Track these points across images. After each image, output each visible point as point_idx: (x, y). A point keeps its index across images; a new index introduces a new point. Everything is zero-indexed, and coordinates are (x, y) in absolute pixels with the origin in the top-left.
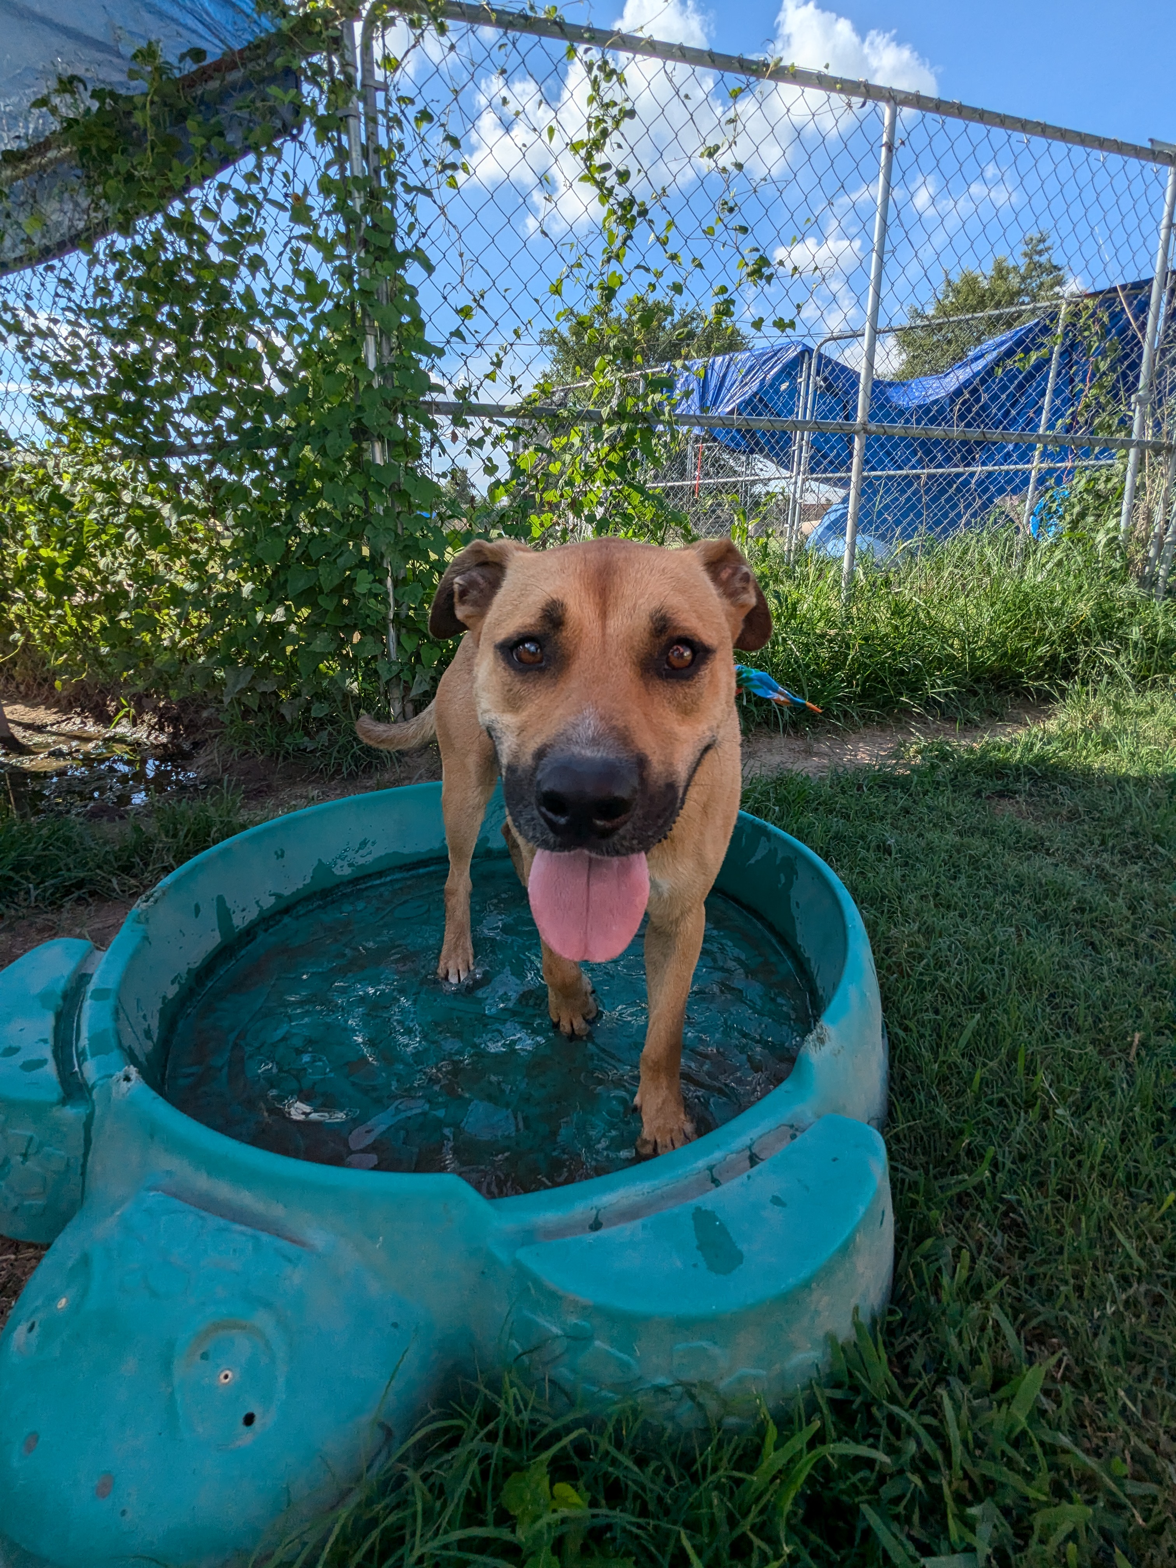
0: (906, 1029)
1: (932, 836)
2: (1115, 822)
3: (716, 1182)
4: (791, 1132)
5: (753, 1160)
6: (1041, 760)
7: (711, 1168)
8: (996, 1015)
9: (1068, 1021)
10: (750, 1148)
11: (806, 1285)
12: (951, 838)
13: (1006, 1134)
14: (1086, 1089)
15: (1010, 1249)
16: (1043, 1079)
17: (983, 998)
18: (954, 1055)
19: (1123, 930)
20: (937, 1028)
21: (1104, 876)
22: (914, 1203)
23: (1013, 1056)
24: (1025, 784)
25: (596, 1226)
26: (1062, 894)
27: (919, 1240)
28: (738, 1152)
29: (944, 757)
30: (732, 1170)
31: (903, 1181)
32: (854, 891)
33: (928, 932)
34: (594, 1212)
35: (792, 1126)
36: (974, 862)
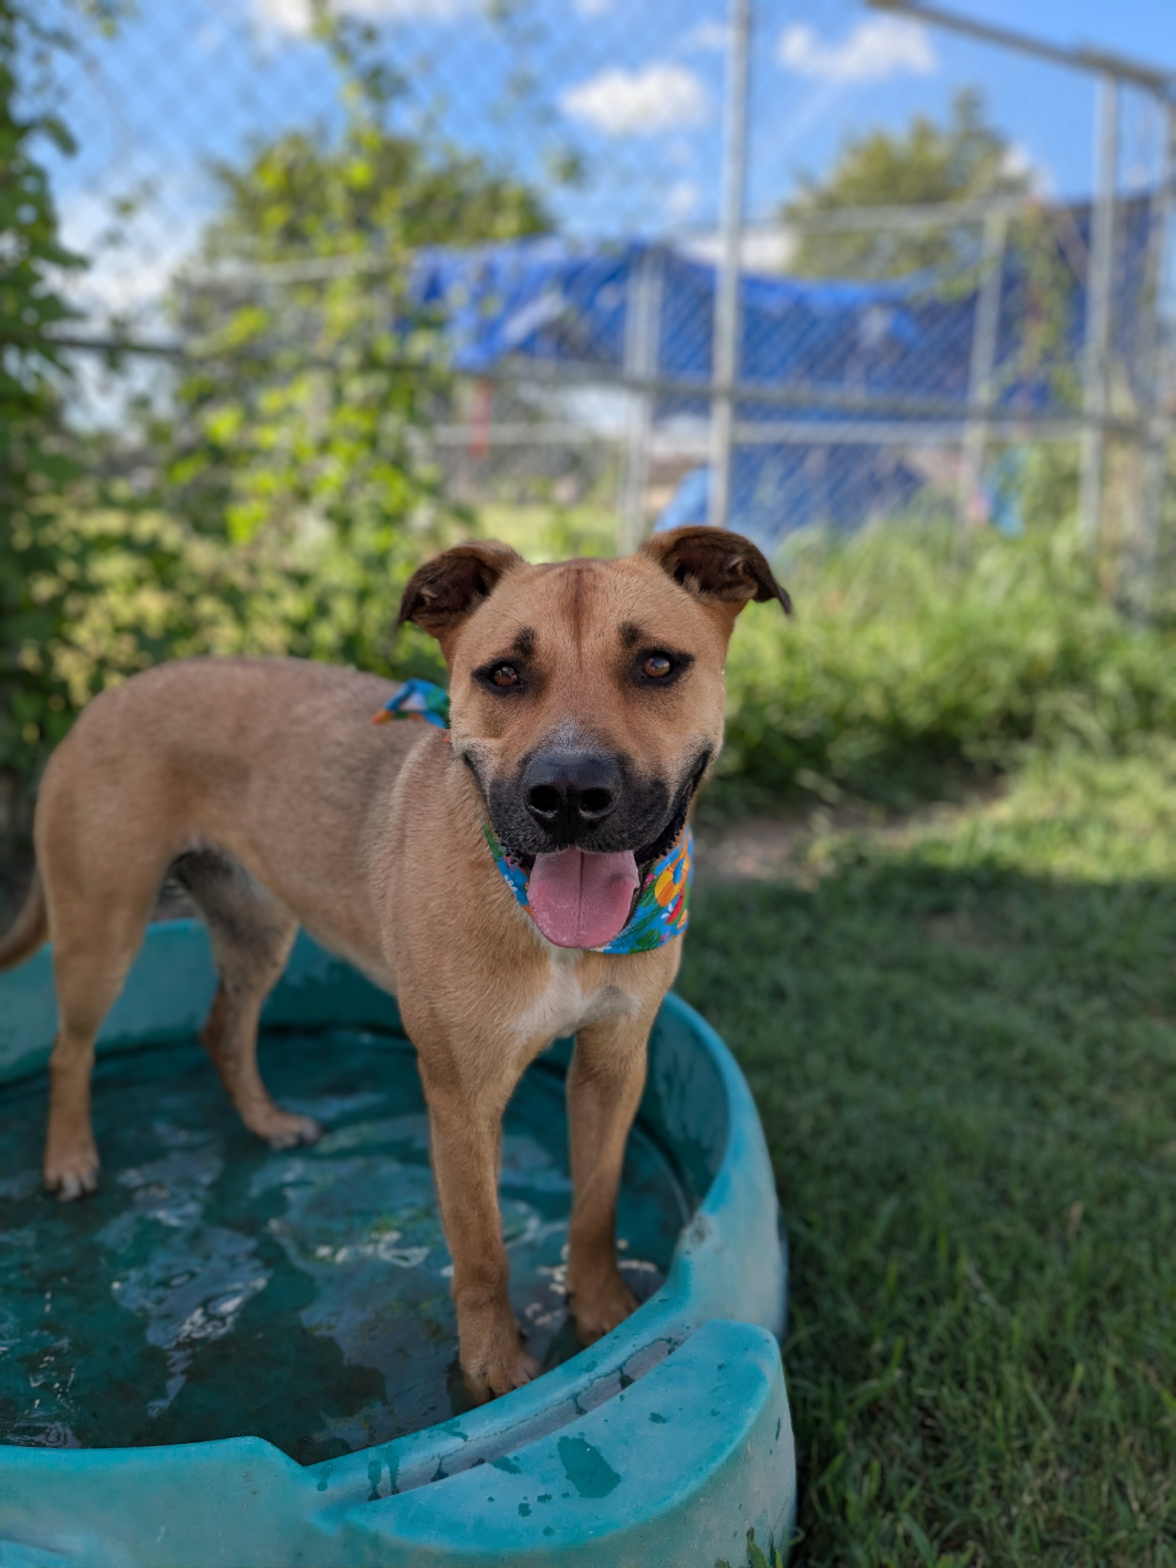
0: (809, 1224)
1: (846, 974)
2: (1076, 943)
3: (581, 1411)
4: (669, 1346)
5: (625, 1382)
6: (989, 862)
7: (575, 1397)
8: (920, 1197)
9: (1004, 1198)
10: (620, 1369)
11: (691, 1502)
12: (868, 976)
13: (923, 1333)
14: (1016, 1273)
15: (925, 1457)
16: (967, 1267)
17: (902, 1178)
18: (867, 1250)
19: (1074, 1084)
20: (845, 1220)
21: (1060, 1017)
22: (818, 1422)
23: (933, 1244)
24: (967, 897)
25: (441, 1475)
26: (1005, 1041)
27: (825, 1462)
28: (606, 1375)
29: (861, 861)
30: (598, 1395)
31: (804, 1400)
32: (738, 1053)
33: (836, 1101)
34: (437, 1460)
35: (669, 1341)
36: (899, 1008)
